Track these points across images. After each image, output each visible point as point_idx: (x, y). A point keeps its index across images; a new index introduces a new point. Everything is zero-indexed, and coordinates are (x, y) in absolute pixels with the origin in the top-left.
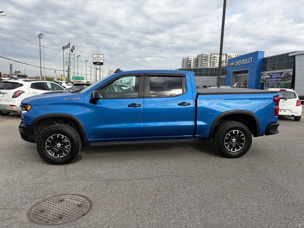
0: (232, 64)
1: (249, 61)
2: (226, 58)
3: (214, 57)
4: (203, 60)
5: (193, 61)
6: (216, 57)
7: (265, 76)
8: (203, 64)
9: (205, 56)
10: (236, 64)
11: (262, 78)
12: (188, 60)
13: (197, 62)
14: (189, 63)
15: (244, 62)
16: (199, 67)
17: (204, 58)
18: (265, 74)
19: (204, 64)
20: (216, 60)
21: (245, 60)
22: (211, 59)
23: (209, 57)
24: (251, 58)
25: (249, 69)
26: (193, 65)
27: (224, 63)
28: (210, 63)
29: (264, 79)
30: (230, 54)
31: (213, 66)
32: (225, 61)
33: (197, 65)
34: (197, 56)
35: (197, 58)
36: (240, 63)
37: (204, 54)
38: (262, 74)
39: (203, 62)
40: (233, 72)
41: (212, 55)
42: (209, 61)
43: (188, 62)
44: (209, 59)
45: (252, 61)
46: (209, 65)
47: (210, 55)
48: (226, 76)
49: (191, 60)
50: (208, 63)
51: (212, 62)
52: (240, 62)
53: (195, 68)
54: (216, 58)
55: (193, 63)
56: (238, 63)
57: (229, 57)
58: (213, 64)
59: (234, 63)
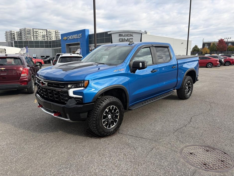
0: (65, 38)
1: (79, 37)
2: (47, 33)
3: (36, 32)
4: (27, 34)
5: (17, 34)
6: (38, 31)
7: (92, 47)
8: (26, 37)
9: (27, 30)
10: (69, 38)
11: (91, 49)
12: (11, 33)
13: (21, 35)
14: (13, 36)
15: (75, 36)
16: (24, 39)
17: (27, 32)
18: (92, 46)
19: (28, 37)
20: (38, 34)
21: (76, 36)
22: (33, 33)
23: (31, 31)
24: (81, 34)
25: (80, 42)
26: (17, 38)
27: (45, 37)
28: (33, 37)
29: (91, 50)
30: (50, 30)
31: (36, 39)
32: (46, 36)
33: (21, 38)
34: (20, 30)
35: (20, 32)
36: (72, 38)
37: (26, 28)
38: (90, 46)
39: (26, 35)
40: (66, 44)
41: (34, 30)
42: (32, 35)
43: (11, 35)
44: (31, 33)
45: (82, 37)
46: (32, 38)
47: (32, 29)
48: (61, 48)
49: (14, 34)
50: (32, 37)
51: (35, 36)
52: (72, 36)
53: (19, 40)
54: (38, 33)
55: (17, 36)
56: (70, 37)
57: (48, 32)
58: (36, 37)
59: (66, 37)
